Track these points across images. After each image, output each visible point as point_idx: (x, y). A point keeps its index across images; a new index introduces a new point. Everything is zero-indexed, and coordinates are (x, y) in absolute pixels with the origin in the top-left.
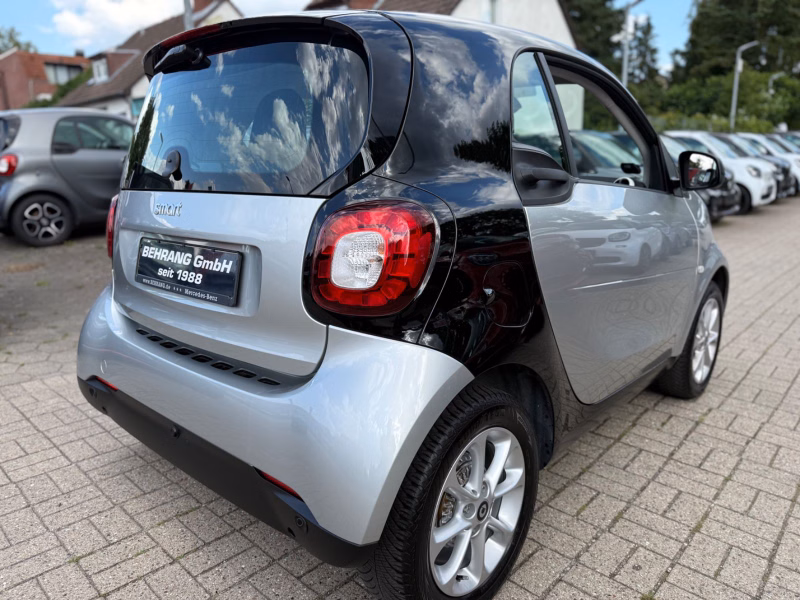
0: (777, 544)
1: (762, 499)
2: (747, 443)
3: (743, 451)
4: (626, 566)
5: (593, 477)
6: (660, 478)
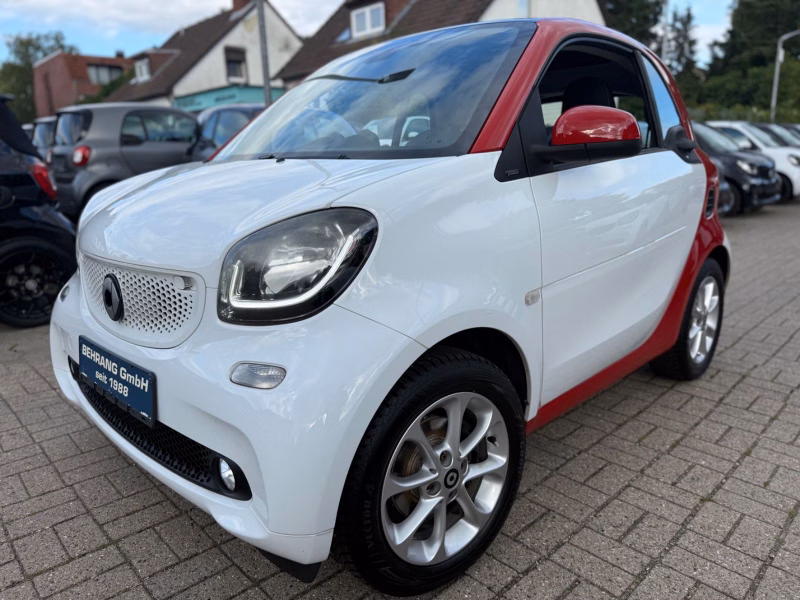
2: (792, 392)
3: (788, 398)
4: (686, 478)
5: (650, 415)
6: (711, 417)
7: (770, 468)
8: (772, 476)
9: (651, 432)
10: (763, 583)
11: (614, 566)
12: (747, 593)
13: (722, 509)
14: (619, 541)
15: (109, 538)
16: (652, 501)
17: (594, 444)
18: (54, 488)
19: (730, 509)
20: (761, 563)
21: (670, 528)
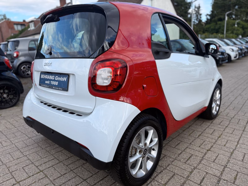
0: (239, 139)
1: (236, 130)
2: (232, 119)
3: (230, 121)
4: (203, 145)
5: (192, 127)
6: (210, 127)
7: (226, 141)
8: (226, 143)
9: (193, 132)
10: (224, 172)
11: (184, 170)
12: (220, 175)
13: (213, 153)
14: (185, 163)
15: (40, 170)
16: (194, 151)
17: (177, 136)
18: (21, 157)
19: (215, 152)
20: (224, 167)
21: (199, 159)
